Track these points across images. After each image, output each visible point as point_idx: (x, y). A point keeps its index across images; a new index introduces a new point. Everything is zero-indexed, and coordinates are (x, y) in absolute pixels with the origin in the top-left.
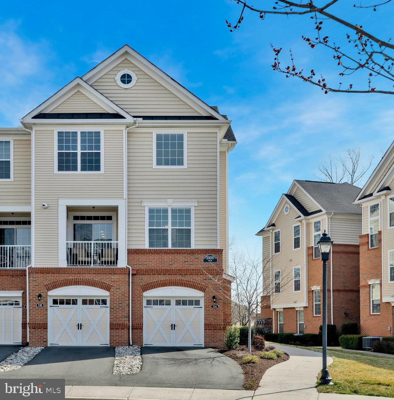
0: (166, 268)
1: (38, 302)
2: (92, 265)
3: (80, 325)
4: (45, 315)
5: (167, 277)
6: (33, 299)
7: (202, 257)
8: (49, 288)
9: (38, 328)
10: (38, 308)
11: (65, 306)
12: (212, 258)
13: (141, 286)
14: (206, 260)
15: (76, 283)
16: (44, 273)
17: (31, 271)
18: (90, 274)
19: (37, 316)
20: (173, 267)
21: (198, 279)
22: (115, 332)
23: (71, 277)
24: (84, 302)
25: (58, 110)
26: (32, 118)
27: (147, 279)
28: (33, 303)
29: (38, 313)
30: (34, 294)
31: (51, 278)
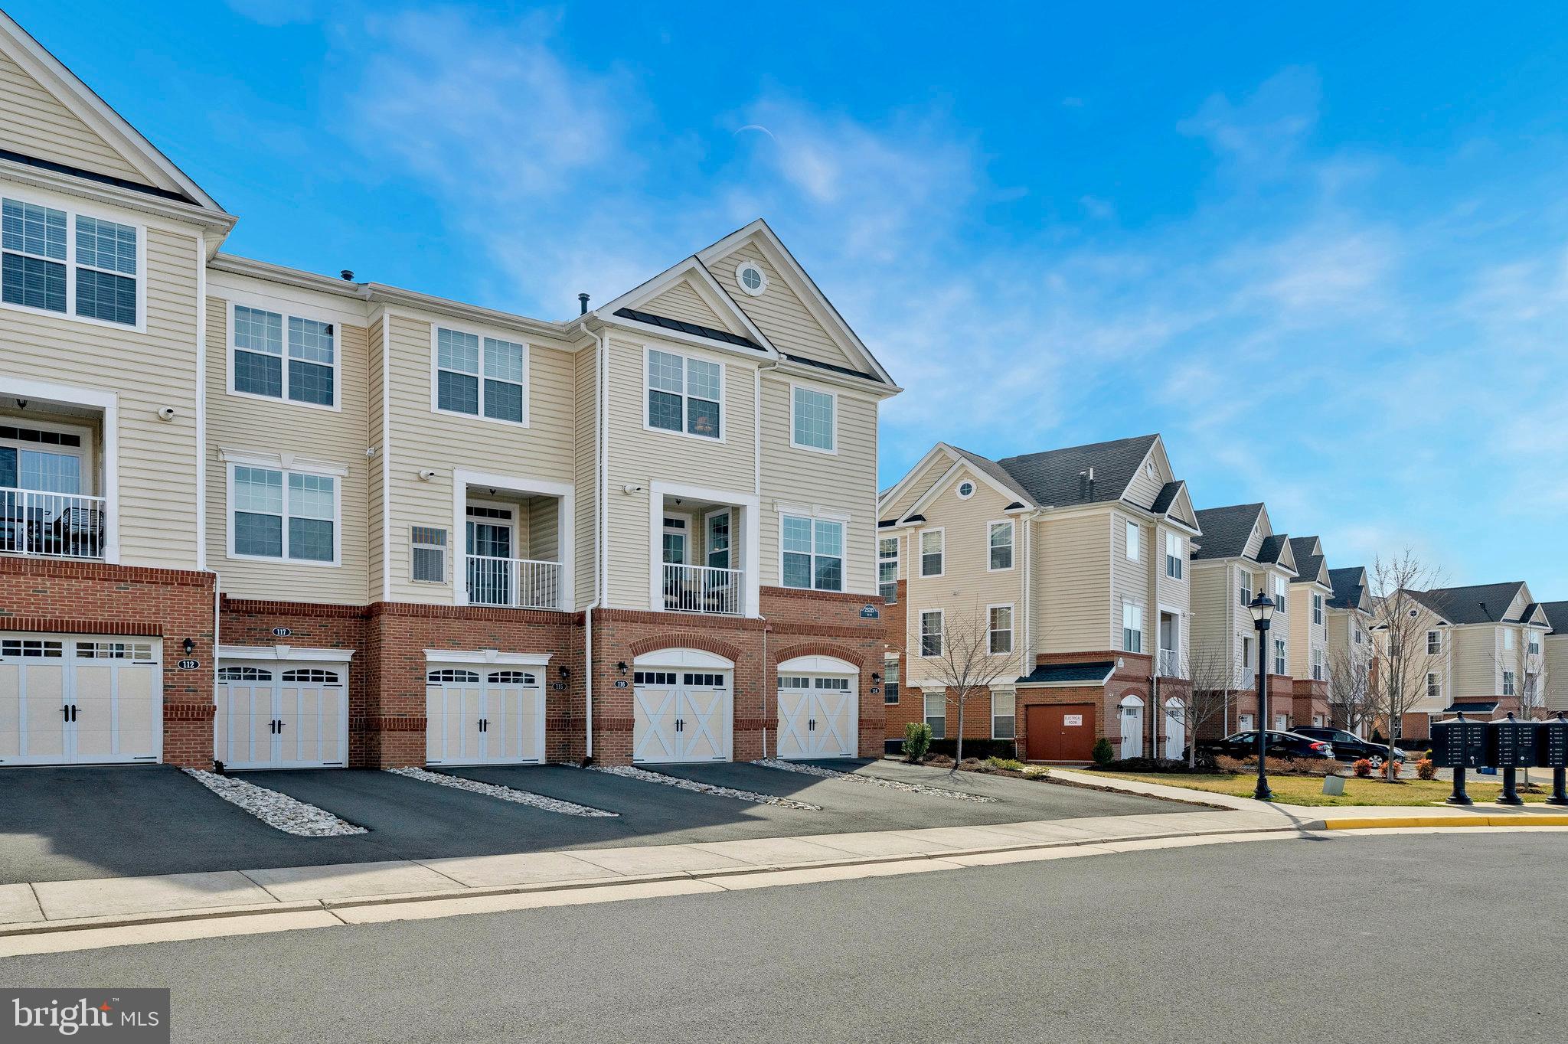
0: (810, 623)
1: (618, 678)
2: (702, 610)
3: (680, 722)
4: (630, 703)
5: (812, 640)
6: (608, 672)
7: (858, 607)
8: (636, 651)
9: (616, 729)
10: (617, 689)
11: (655, 686)
12: (871, 610)
13: (775, 654)
14: (864, 614)
15: (683, 643)
16: (628, 621)
17: (606, 615)
18: (705, 627)
19: (615, 706)
20: (820, 622)
21: (854, 644)
22: (743, 735)
23: (674, 632)
24: (688, 679)
25: (649, 308)
26: (614, 314)
27: (784, 641)
28: (608, 679)
29: (618, 699)
30: (610, 662)
31: (640, 632)
